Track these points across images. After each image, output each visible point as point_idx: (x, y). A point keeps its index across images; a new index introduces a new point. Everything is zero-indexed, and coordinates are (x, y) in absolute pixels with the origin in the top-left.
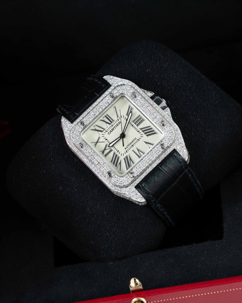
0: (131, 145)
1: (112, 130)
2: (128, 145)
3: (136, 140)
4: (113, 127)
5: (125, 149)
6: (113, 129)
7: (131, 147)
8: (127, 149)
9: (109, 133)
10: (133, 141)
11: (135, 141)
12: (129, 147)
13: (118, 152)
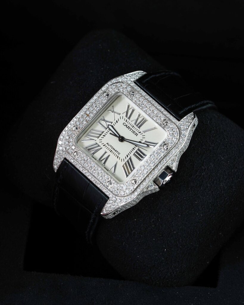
0: (112, 149)
1: (128, 126)
2: (111, 146)
3: (118, 155)
4: (131, 127)
5: (107, 144)
6: (129, 128)
7: (109, 149)
8: (107, 145)
9: (124, 124)
10: (116, 151)
11: (116, 154)
12: (109, 147)
13: (104, 136)
